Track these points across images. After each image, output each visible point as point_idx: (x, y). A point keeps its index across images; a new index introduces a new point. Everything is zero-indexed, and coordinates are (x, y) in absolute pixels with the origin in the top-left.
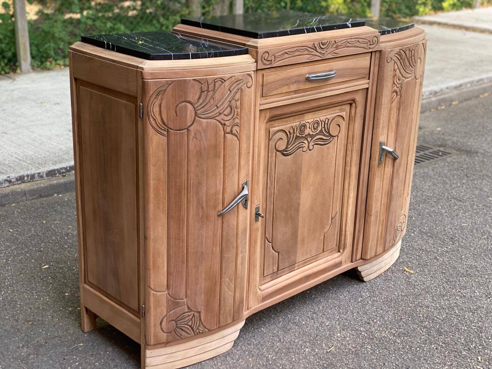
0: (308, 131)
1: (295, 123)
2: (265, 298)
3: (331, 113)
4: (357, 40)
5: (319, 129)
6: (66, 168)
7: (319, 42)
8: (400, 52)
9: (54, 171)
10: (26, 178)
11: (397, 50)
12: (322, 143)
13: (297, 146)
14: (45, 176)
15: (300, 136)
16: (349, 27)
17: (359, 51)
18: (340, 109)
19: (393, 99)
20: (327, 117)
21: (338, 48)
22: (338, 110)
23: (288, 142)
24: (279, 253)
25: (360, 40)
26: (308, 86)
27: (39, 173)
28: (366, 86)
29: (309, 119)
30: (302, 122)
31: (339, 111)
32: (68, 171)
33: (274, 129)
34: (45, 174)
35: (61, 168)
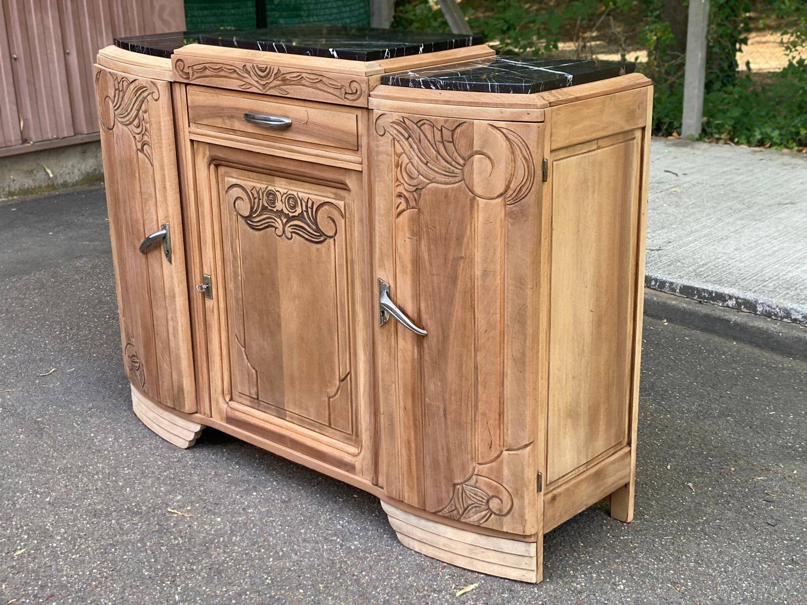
0: (279, 206)
1: (258, 184)
2: (230, 420)
3: (319, 193)
4: (320, 78)
5: (299, 210)
6: (710, 293)
7: (253, 66)
8: (404, 122)
9: (692, 289)
10: (653, 283)
11: (396, 117)
12: (306, 236)
13: (267, 221)
14: (678, 291)
15: (270, 208)
16: (333, 57)
17: (327, 99)
18: (336, 194)
19: (399, 209)
20: (310, 196)
21: (287, 82)
22: (331, 192)
23: (252, 208)
24: (256, 371)
25: (324, 79)
26: (249, 129)
27: (672, 283)
28: (358, 167)
29: (281, 187)
30: (270, 188)
31: (333, 196)
32: (714, 299)
33: (231, 179)
34: (679, 287)
35: (704, 290)
